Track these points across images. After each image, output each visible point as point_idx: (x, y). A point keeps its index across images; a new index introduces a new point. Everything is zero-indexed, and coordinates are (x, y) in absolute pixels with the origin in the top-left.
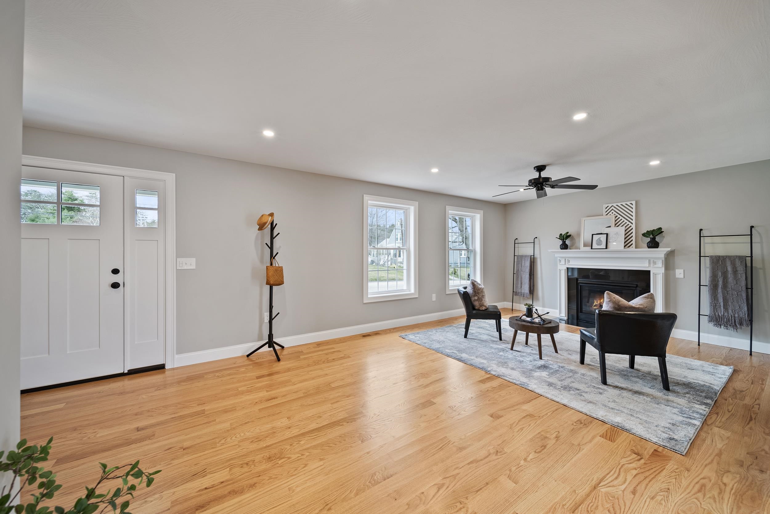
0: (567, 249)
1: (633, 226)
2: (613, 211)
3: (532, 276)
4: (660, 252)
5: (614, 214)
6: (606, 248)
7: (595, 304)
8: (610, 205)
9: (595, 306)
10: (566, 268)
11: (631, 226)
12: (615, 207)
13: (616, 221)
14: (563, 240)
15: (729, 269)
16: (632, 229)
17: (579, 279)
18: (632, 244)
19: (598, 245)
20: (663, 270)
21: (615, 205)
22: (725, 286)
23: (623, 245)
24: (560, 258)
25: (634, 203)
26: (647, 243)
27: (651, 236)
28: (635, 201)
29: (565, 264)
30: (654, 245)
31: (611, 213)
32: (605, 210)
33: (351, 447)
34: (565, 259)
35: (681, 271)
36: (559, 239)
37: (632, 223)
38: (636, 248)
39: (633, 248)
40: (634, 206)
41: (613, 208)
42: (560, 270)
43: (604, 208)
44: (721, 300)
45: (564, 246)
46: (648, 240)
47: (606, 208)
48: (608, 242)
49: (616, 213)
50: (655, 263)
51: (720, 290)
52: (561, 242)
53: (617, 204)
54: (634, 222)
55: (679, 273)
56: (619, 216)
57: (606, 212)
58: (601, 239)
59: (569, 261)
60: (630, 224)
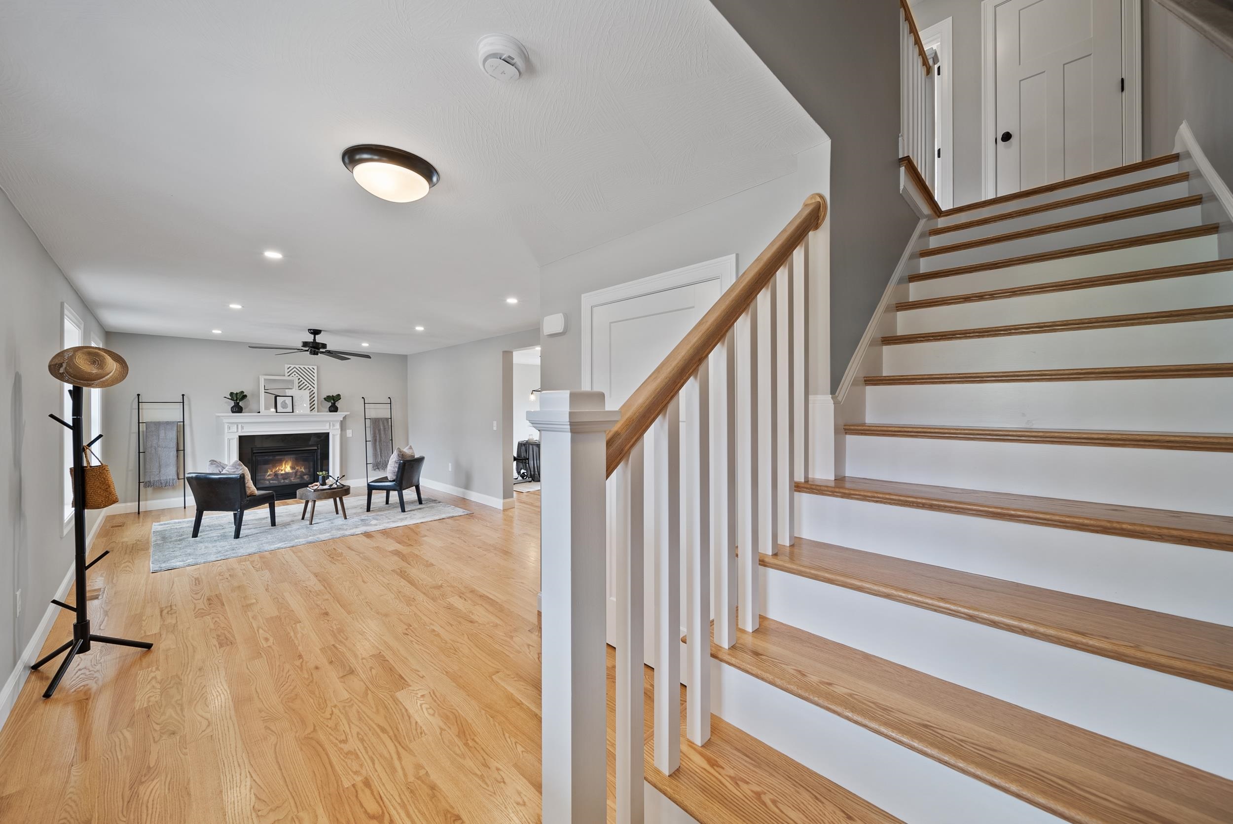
0: (241, 412)
1: (315, 390)
2: (295, 373)
3: (182, 452)
4: (338, 416)
5: (296, 376)
6: (293, 412)
7: (268, 474)
8: (292, 366)
9: (269, 475)
10: (238, 437)
11: (313, 391)
12: (297, 369)
13: (299, 383)
14: (237, 400)
15: (382, 427)
16: (314, 393)
17: (254, 449)
18: (314, 408)
19: (283, 408)
20: (339, 432)
21: (297, 367)
22: (380, 441)
23: (309, 410)
24: (228, 424)
25: (315, 368)
26: (329, 408)
27: (332, 401)
28: (316, 367)
29: (237, 431)
30: (334, 409)
31: (293, 375)
32: (286, 371)
34: (237, 426)
35: (351, 431)
36: (231, 399)
37: (314, 388)
38: (318, 412)
39: (315, 412)
40: (315, 371)
41: (295, 369)
42: (229, 440)
43: (286, 369)
44: (379, 450)
45: (237, 409)
46: (330, 404)
47: (288, 369)
48: (294, 405)
49: (298, 376)
50: (334, 425)
51: (378, 443)
52: (232, 403)
53: (304, 366)
54: (315, 386)
55: (349, 433)
56: (301, 379)
57: (288, 373)
58: (286, 401)
59: (242, 428)
60: (312, 389)
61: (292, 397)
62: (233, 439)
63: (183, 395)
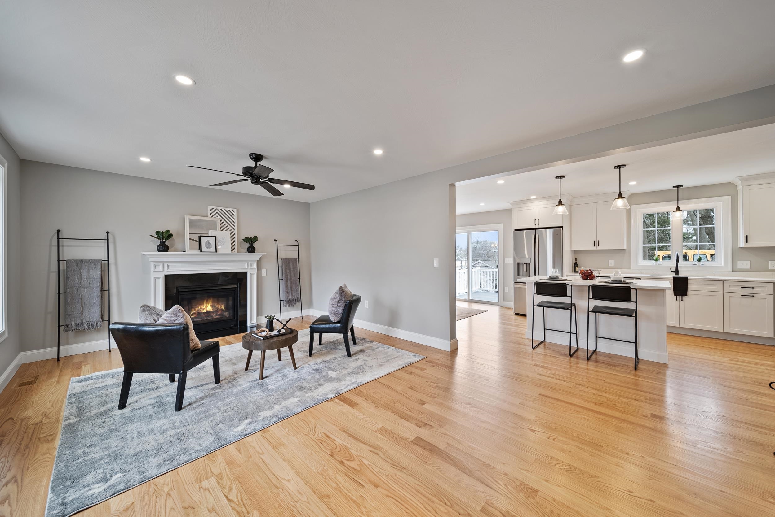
0: (166, 251)
1: (235, 232)
2: (217, 215)
3: (106, 292)
4: (255, 256)
5: (218, 217)
6: (216, 252)
8: (215, 208)
10: (164, 276)
11: (233, 232)
12: (219, 211)
13: (221, 224)
14: (163, 239)
15: (291, 267)
16: (234, 234)
17: (179, 288)
18: (235, 249)
19: (208, 248)
20: (256, 271)
21: (219, 208)
22: (291, 279)
23: (231, 250)
24: (155, 263)
25: (235, 210)
26: (248, 248)
27: (250, 243)
29: (163, 270)
30: (251, 249)
31: (215, 216)
32: (210, 212)
33: (554, 500)
34: (163, 264)
35: (265, 270)
36: (157, 238)
37: (234, 229)
38: (238, 252)
39: (235, 252)
40: (235, 214)
41: (217, 211)
42: (155, 280)
43: (209, 210)
45: (163, 248)
46: (248, 245)
47: (211, 210)
48: (217, 246)
49: (220, 217)
50: (251, 265)
51: (289, 282)
52: (158, 242)
53: (221, 208)
54: (235, 228)
55: (264, 272)
56: (223, 220)
57: (211, 214)
58: (210, 241)
59: (168, 267)
61: (215, 237)
62: (159, 278)
63: (108, 233)
